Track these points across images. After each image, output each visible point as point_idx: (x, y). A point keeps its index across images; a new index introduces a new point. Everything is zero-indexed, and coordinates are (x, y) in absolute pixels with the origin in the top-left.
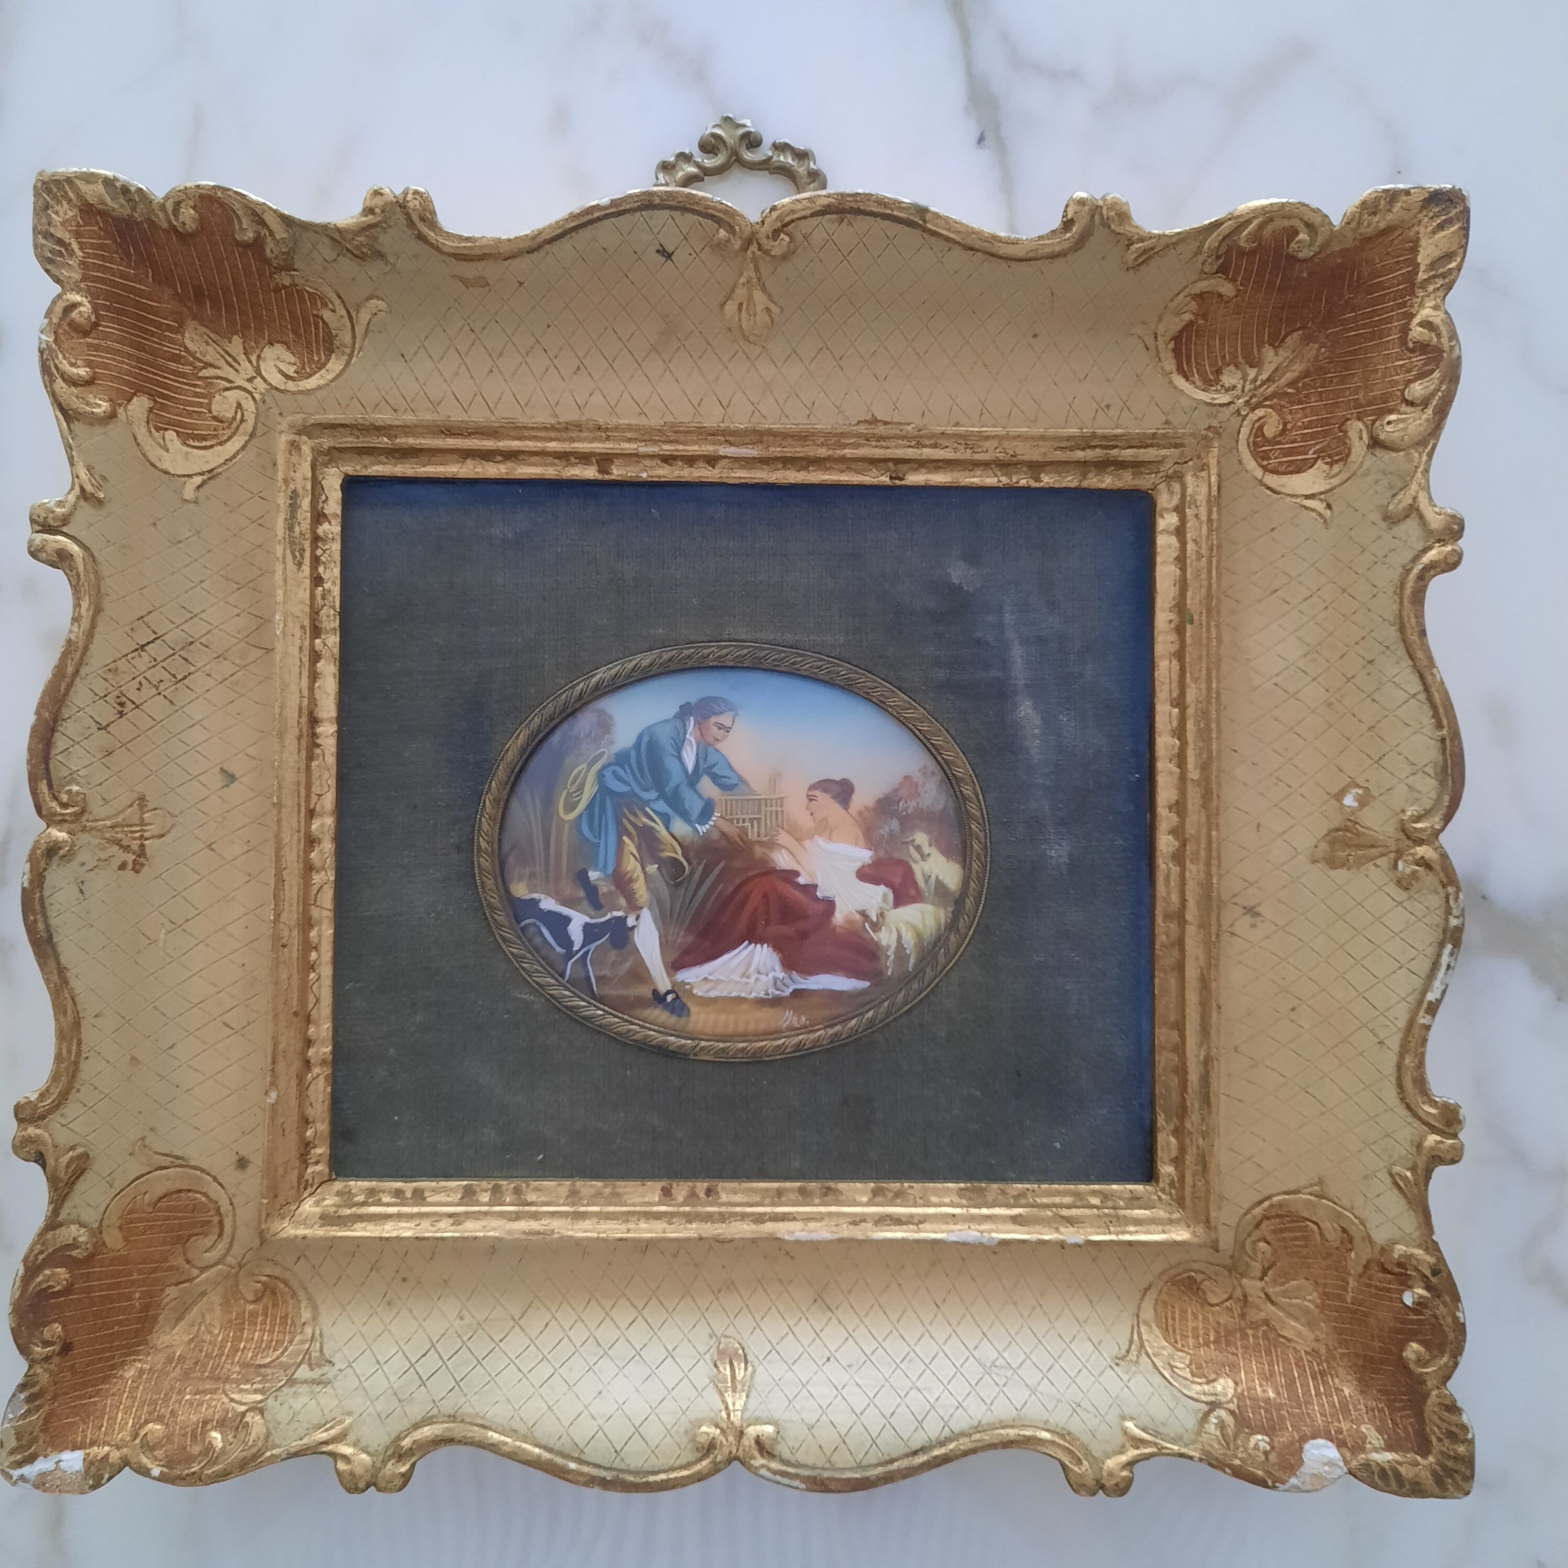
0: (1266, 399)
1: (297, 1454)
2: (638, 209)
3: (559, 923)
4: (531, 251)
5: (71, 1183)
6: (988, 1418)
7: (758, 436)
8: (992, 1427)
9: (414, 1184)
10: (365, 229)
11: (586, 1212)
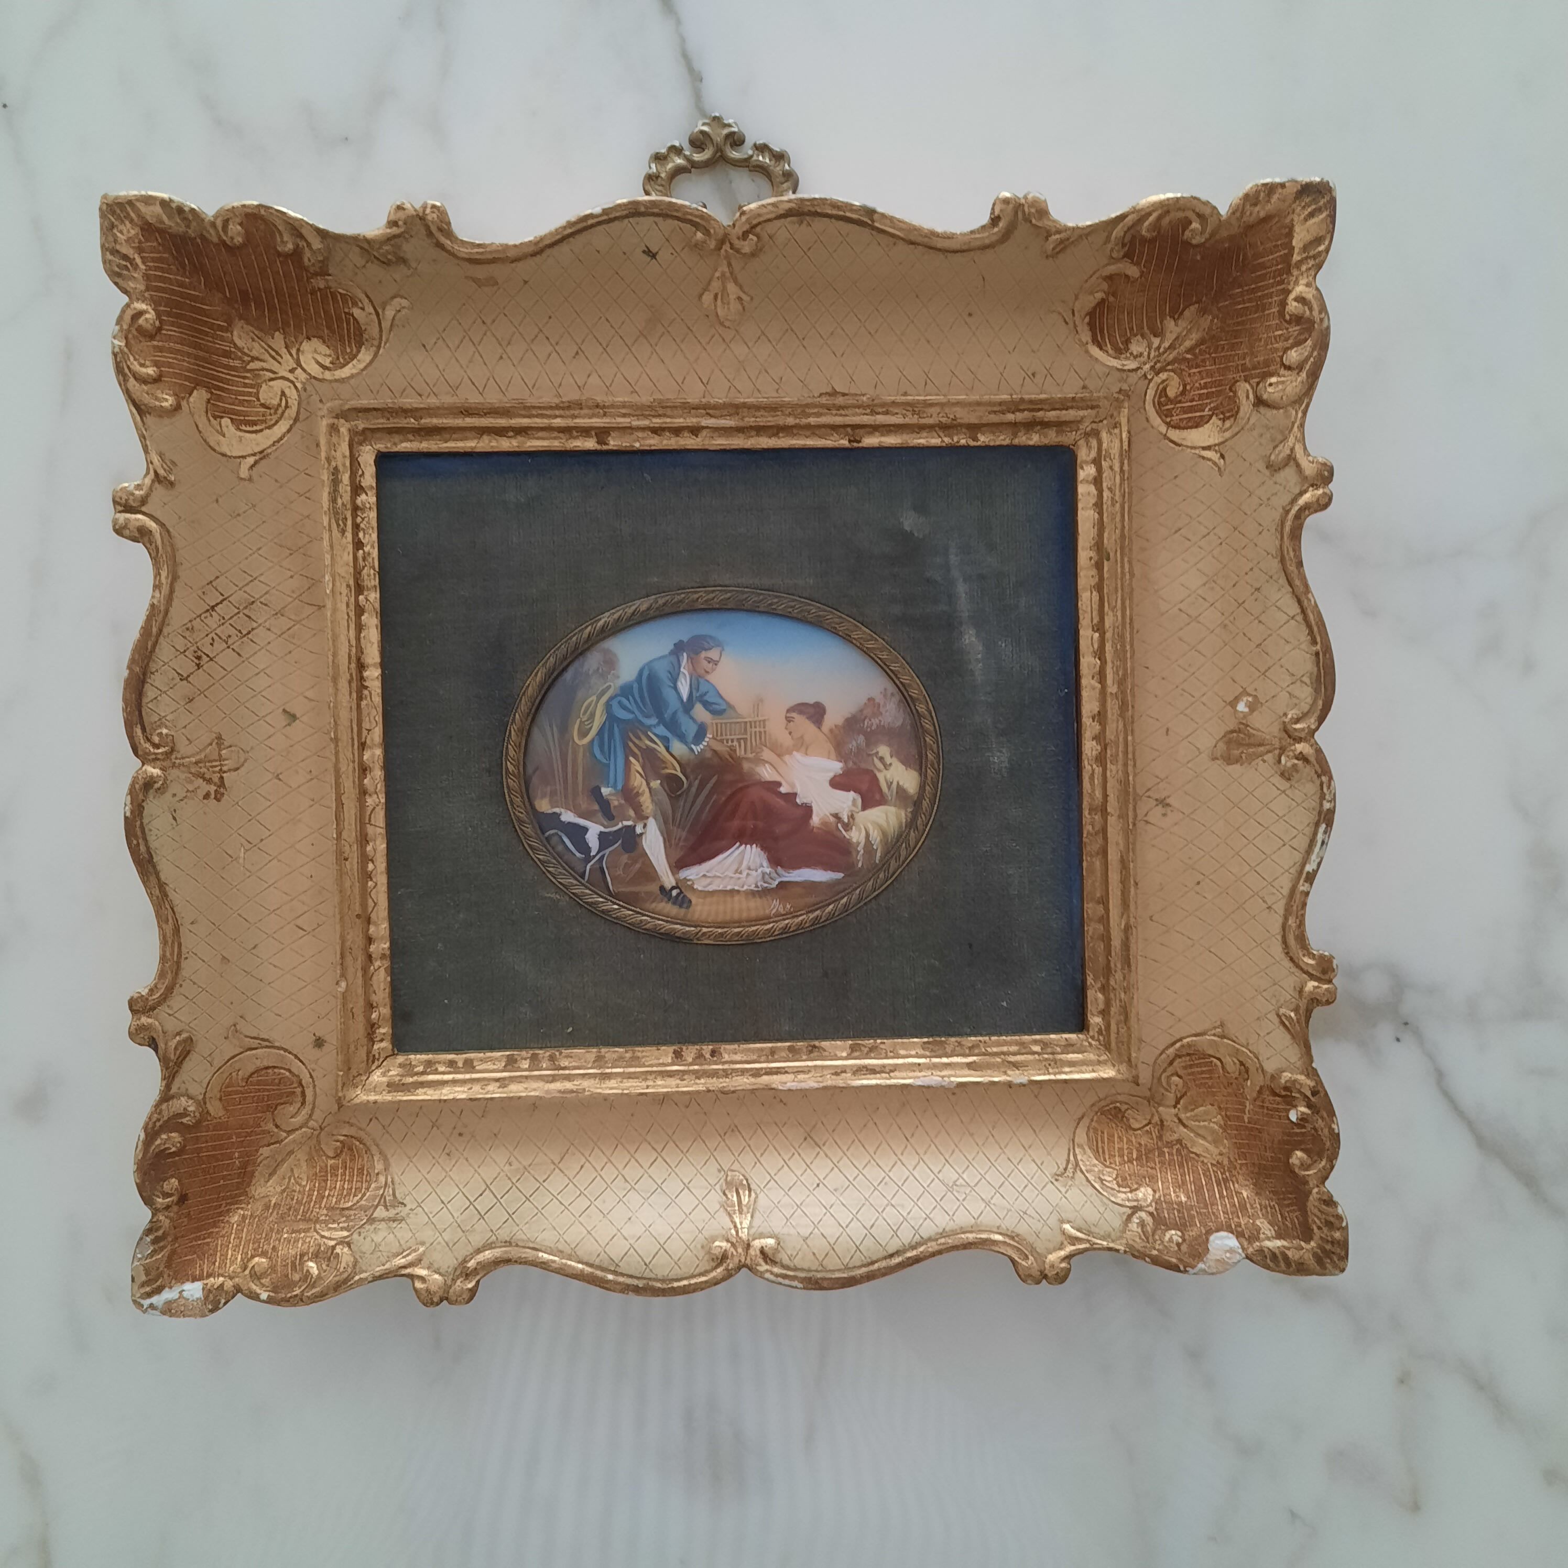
0: (1168, 364)
1: (381, 1277)
2: (626, 216)
3: (577, 833)
4: (534, 255)
5: (179, 1063)
6: (951, 1226)
7: (735, 409)
8: (954, 1233)
9: (464, 1056)
10: (389, 239)
11: (611, 1073)
